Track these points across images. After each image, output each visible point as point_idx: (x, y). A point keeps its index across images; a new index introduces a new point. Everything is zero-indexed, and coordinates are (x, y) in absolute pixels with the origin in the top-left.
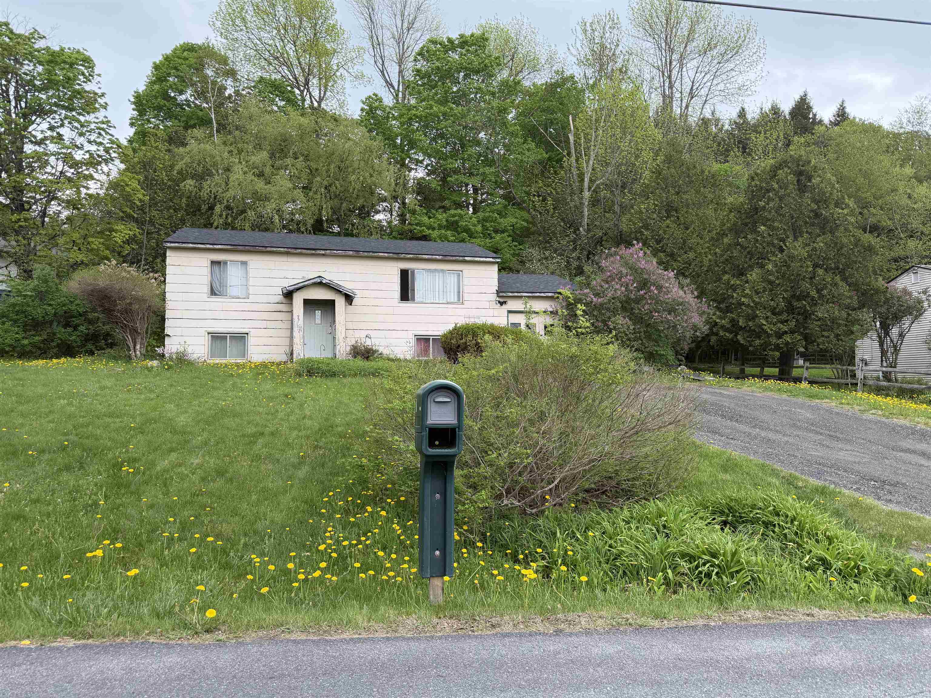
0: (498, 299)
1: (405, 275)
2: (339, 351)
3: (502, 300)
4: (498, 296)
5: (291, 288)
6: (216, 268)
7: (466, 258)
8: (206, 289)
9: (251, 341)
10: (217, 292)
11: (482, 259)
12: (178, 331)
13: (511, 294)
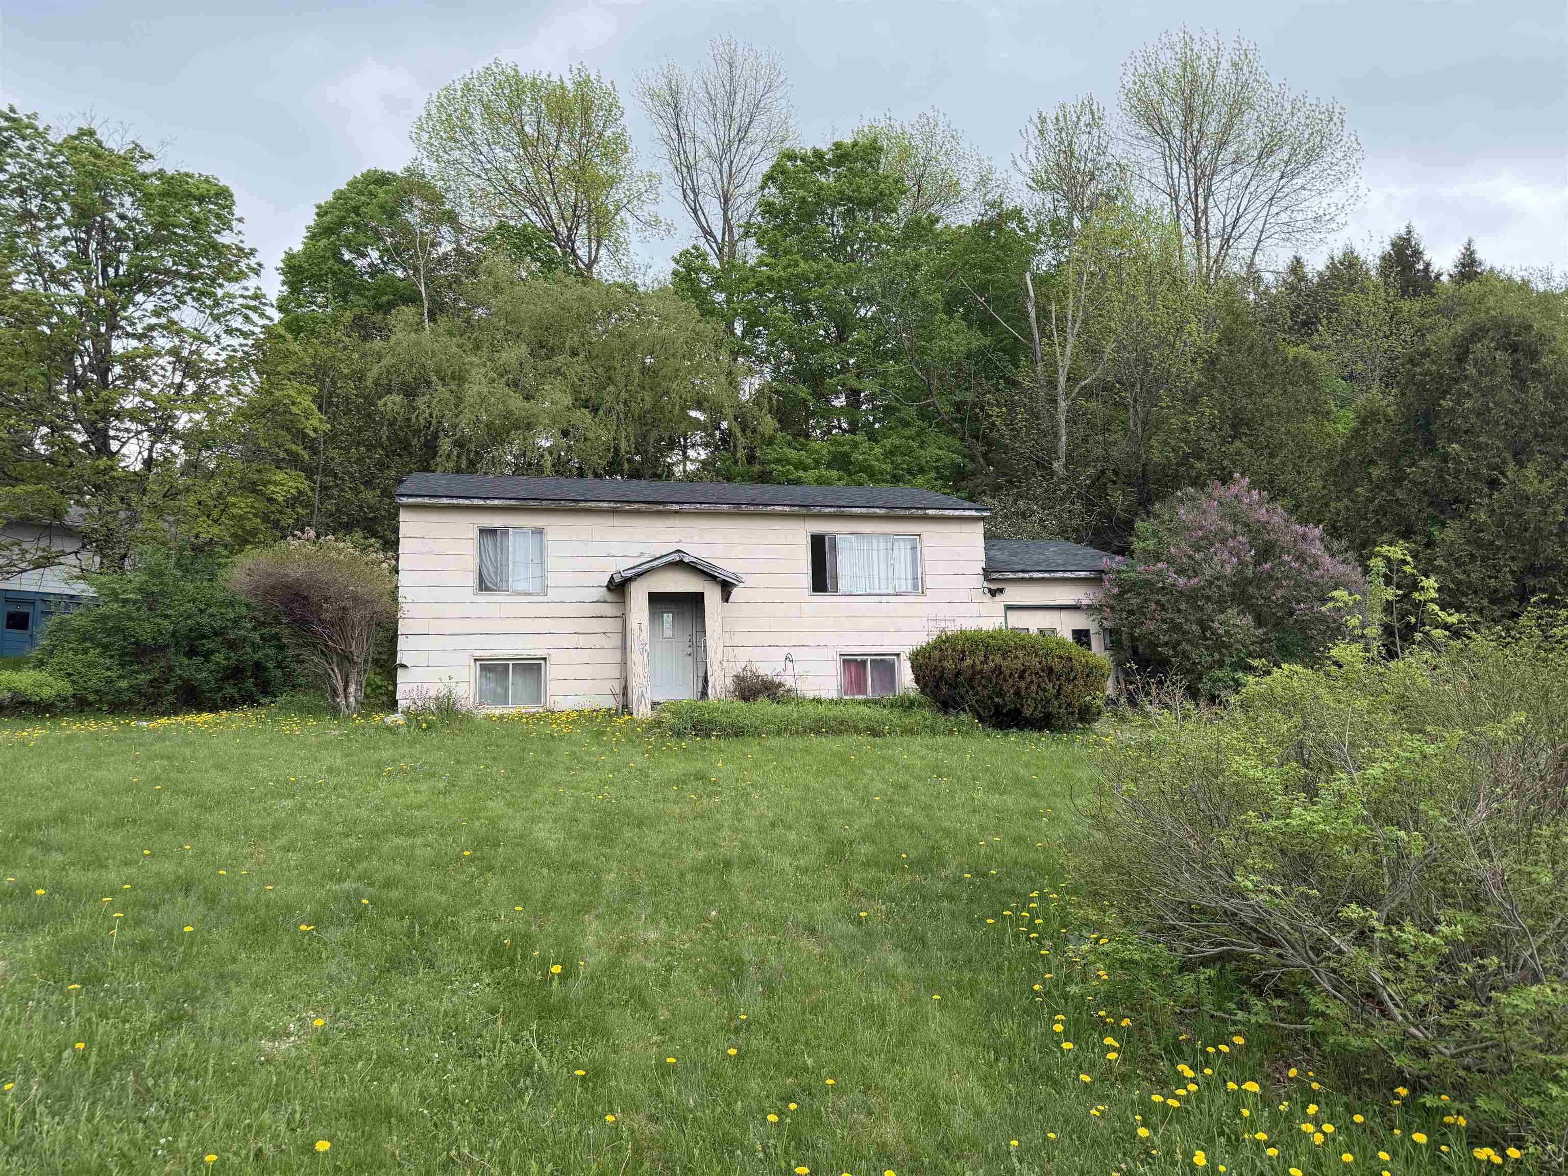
0: (986, 585)
1: (819, 545)
2: (714, 687)
3: (994, 587)
4: (987, 579)
5: (628, 574)
6: (489, 541)
7: (930, 512)
8: (472, 580)
9: (551, 672)
10: (489, 585)
11: (957, 513)
12: (422, 658)
13: (1011, 576)
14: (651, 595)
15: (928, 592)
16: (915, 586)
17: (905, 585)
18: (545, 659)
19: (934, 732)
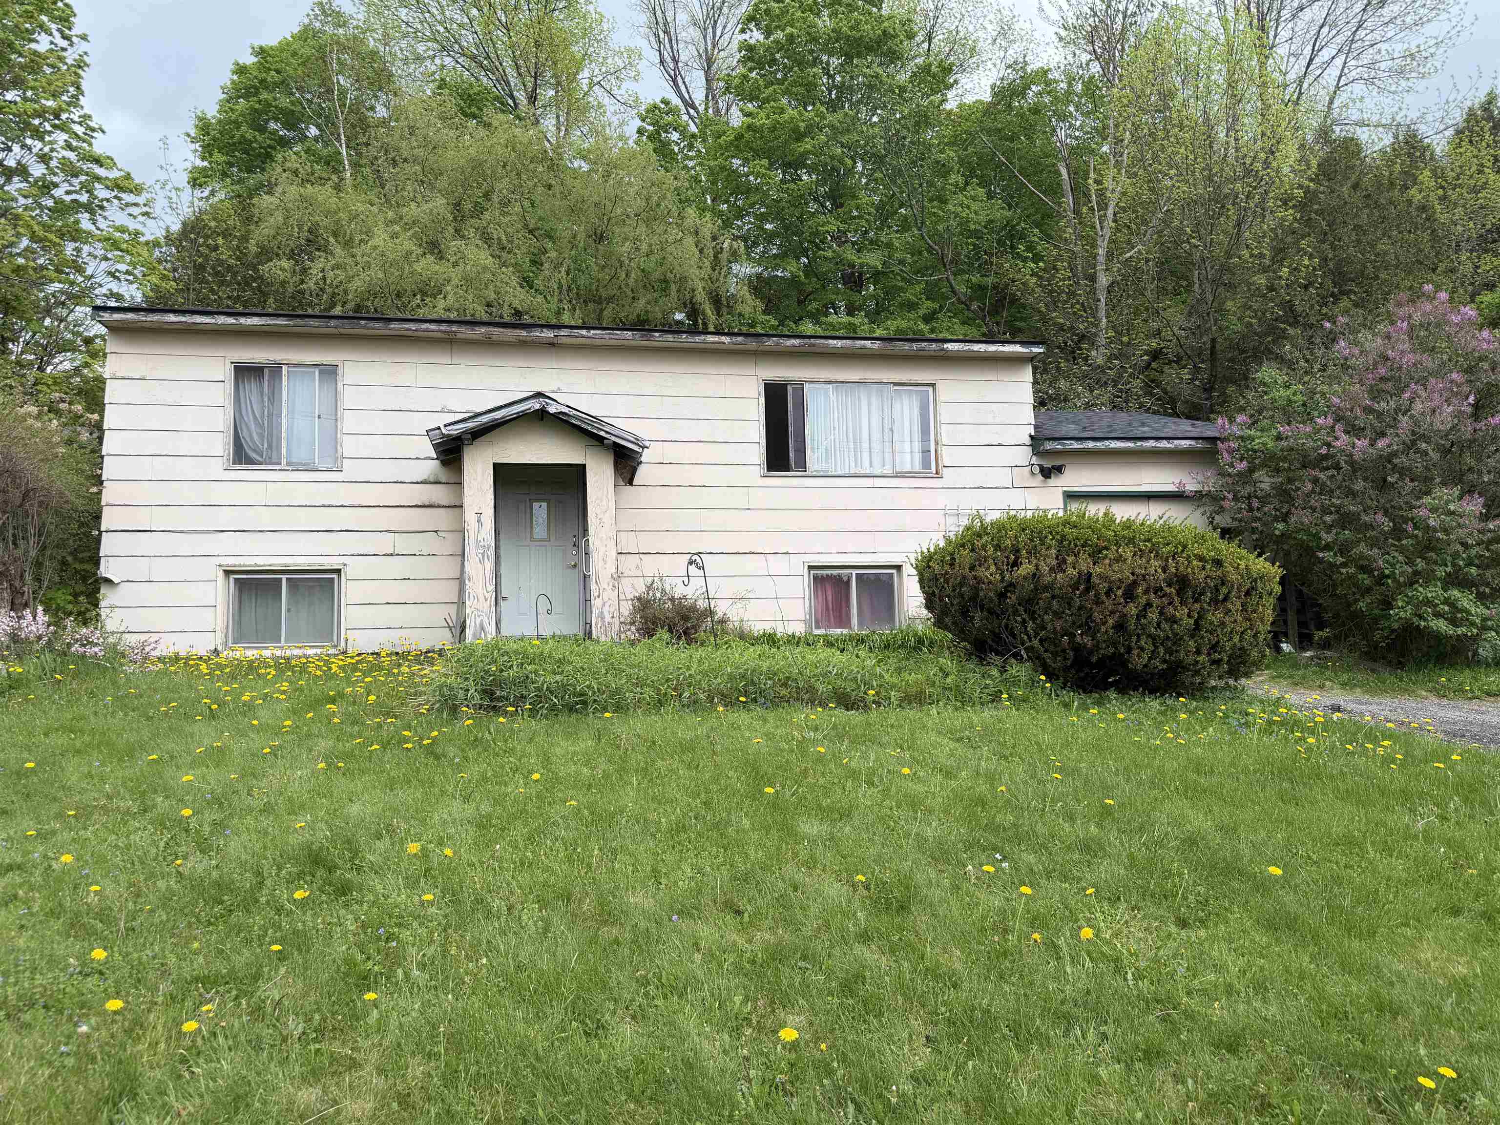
0: (1034, 460)
1: (777, 400)
2: (601, 616)
3: (1047, 464)
4: (1036, 452)
5: (455, 430)
6: (251, 388)
8: (222, 446)
9: (350, 592)
10: (254, 455)
11: (992, 349)
12: (140, 569)
13: (1075, 446)
14: (496, 465)
15: (945, 472)
16: (926, 464)
17: (910, 460)
18: (338, 571)
19: (962, 699)
